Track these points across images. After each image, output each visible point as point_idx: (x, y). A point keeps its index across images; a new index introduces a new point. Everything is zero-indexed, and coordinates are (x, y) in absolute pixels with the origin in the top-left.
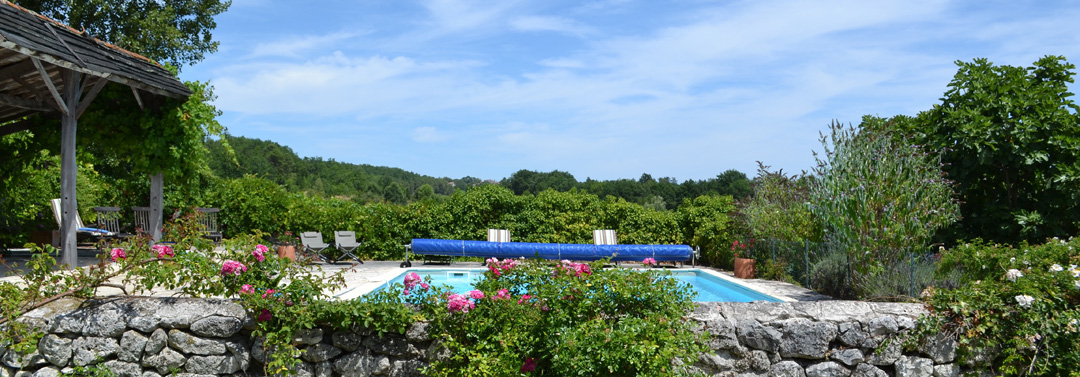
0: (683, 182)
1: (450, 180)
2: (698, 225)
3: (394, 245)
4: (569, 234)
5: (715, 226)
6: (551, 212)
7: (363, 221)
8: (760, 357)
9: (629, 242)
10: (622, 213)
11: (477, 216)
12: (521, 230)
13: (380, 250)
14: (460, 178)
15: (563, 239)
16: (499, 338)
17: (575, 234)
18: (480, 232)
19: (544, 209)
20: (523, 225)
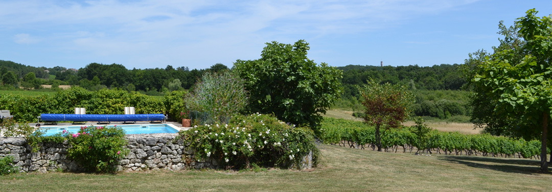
0: (192, 70)
1: (46, 69)
2: (172, 104)
3: (28, 116)
4: (113, 109)
5: (179, 104)
6: (105, 99)
7: (13, 105)
8: (141, 145)
9: (141, 113)
10: (138, 99)
11: (70, 102)
12: (91, 108)
13: (22, 118)
14: (52, 67)
15: (111, 111)
16: (83, 142)
17: (116, 109)
18: (71, 109)
19: (101, 98)
20: (92, 105)
